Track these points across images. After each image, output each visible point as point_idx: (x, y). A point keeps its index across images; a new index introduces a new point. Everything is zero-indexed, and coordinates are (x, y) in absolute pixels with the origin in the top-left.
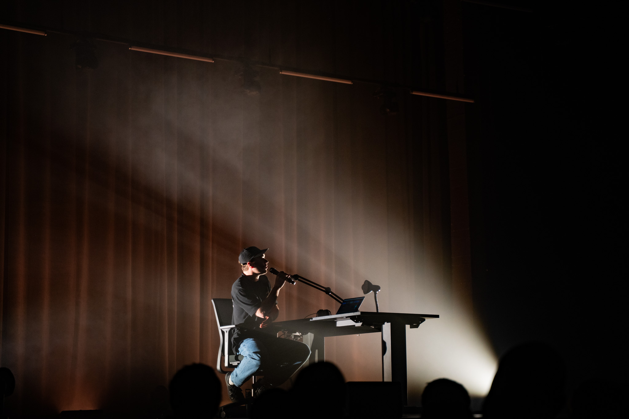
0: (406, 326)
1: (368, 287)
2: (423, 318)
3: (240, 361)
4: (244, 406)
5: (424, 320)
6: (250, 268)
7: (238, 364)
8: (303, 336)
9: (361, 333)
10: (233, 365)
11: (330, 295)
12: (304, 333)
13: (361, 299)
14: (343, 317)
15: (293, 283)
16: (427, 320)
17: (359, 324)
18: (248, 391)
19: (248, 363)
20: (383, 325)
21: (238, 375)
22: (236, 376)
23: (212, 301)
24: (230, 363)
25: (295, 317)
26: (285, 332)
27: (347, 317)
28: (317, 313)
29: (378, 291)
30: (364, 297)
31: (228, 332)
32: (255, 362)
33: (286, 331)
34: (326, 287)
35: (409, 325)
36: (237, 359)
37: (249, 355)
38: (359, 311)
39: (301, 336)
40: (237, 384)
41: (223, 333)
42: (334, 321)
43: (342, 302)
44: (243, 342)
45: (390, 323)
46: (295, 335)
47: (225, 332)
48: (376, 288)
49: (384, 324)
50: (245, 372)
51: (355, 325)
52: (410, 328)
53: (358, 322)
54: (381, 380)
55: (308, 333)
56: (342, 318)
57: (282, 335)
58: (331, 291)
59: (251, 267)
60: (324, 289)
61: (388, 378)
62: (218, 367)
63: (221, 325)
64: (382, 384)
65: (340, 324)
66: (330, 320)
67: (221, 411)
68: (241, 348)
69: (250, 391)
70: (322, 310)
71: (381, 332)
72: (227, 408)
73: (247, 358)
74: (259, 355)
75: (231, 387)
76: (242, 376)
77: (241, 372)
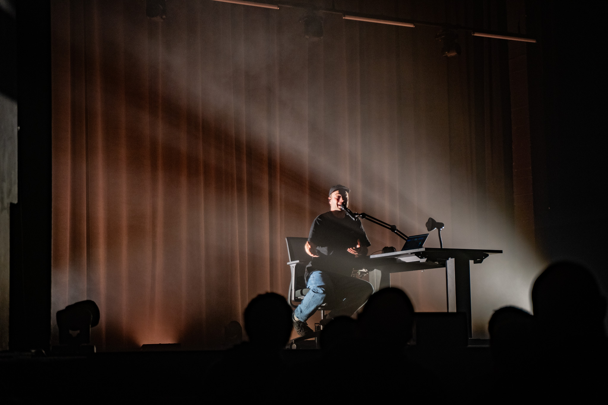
0: (470, 261)
1: (432, 224)
2: (487, 253)
4: (314, 340)
5: (488, 255)
8: (369, 272)
9: (425, 269)
10: (299, 298)
11: (396, 233)
12: (370, 269)
13: (425, 236)
14: (408, 253)
16: (491, 255)
17: (424, 260)
18: (317, 325)
19: (312, 298)
21: (303, 311)
22: (301, 312)
23: (286, 239)
24: (297, 297)
27: (412, 253)
29: (442, 228)
30: (428, 234)
32: (320, 296)
34: (392, 225)
35: (473, 261)
38: (423, 248)
39: (367, 272)
40: (302, 319)
42: (397, 258)
43: (407, 239)
44: (311, 274)
45: (454, 259)
47: (292, 267)
48: (440, 226)
50: (310, 307)
52: (474, 263)
53: (423, 258)
54: (446, 311)
55: (374, 269)
56: (407, 255)
58: (397, 228)
60: (390, 227)
61: (453, 309)
64: (448, 315)
67: (292, 344)
69: (318, 326)
70: (387, 247)
71: (445, 268)
72: (297, 341)
73: (311, 294)
74: (324, 289)
75: (297, 323)
76: (307, 312)
77: (306, 308)
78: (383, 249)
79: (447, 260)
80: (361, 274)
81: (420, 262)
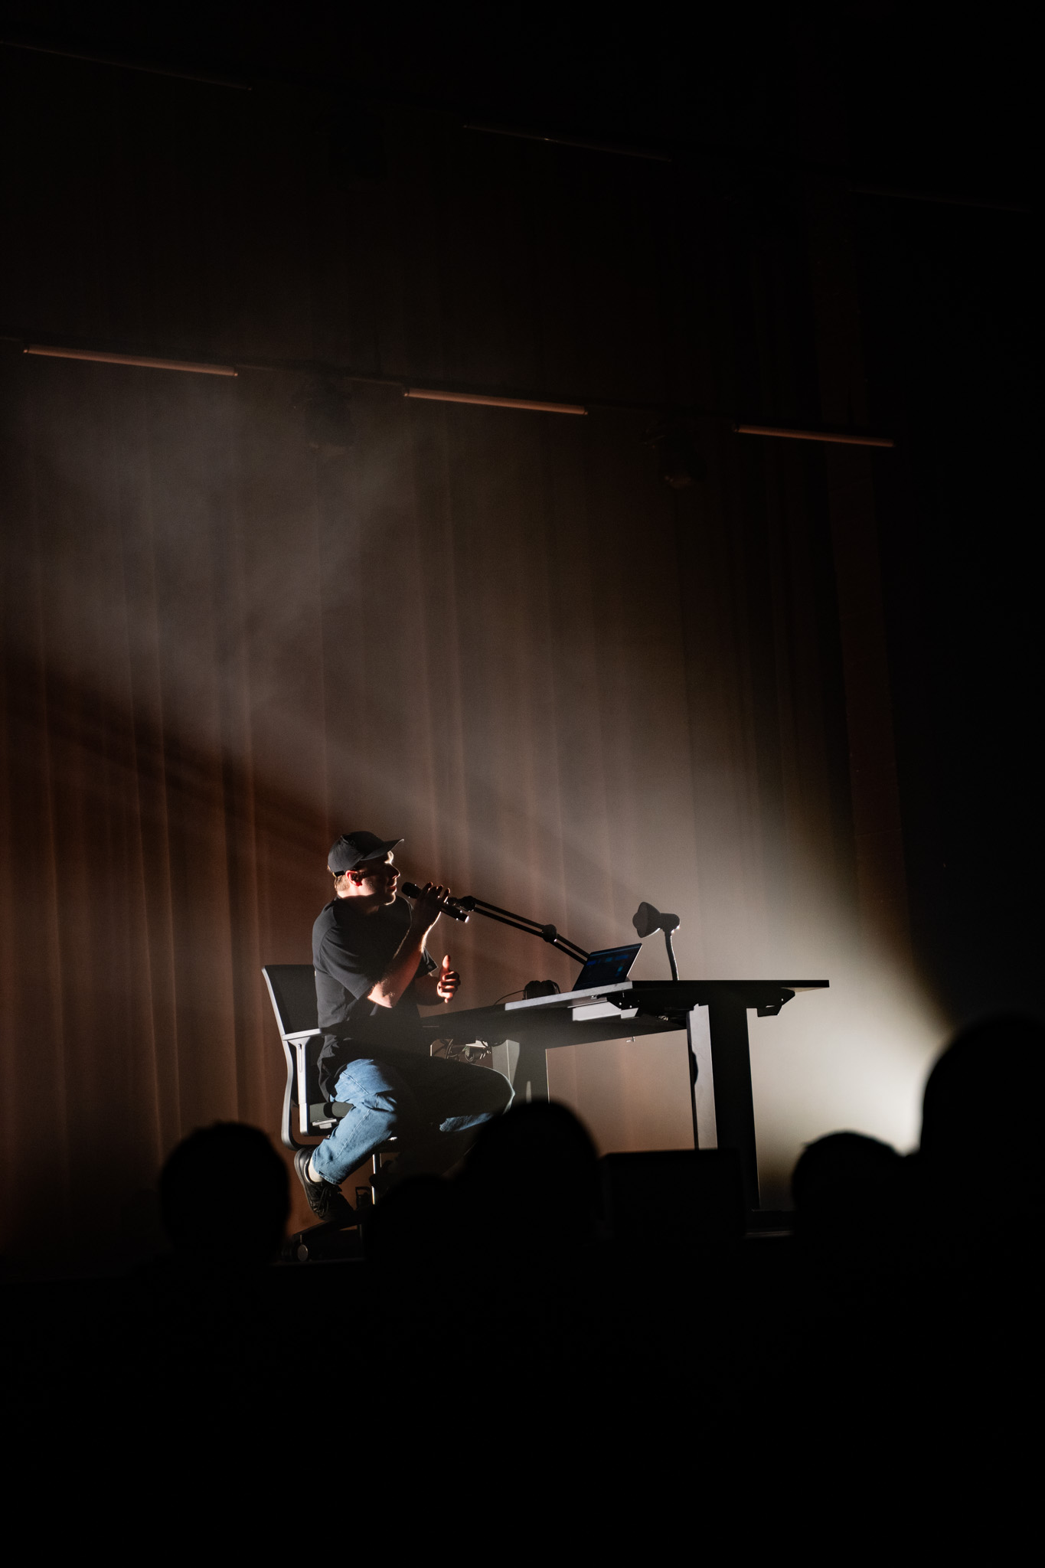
0: (749, 1011)
1: (650, 919)
2: (789, 989)
3: (339, 1119)
4: (355, 1230)
5: (792, 995)
6: (352, 885)
7: (335, 1125)
8: (493, 1048)
9: (635, 1036)
10: (321, 1127)
11: (556, 945)
12: (495, 1041)
13: (633, 950)
14: (590, 997)
15: (463, 918)
16: (800, 994)
17: (631, 1013)
18: (361, 1192)
19: (363, 1123)
20: (691, 1013)
21: (336, 1155)
22: (331, 1158)
23: (264, 972)
24: (314, 1124)
25: (470, 1003)
26: (448, 1040)
27: (599, 997)
28: (524, 991)
29: (675, 928)
30: (640, 945)
31: (303, 1047)
32: (383, 1118)
33: (450, 1038)
34: (545, 923)
35: (756, 1010)
36: (328, 1113)
37: (366, 1101)
38: (628, 981)
39: (487, 1049)
40: (333, 1178)
41: (293, 1049)
42: (565, 1009)
43: (586, 959)
44: (345, 1068)
45: (707, 1006)
46: (472, 1048)
47: (298, 1047)
48: (669, 922)
49: (693, 1009)
50: (355, 1146)
51: (620, 1016)
52: (759, 1016)
53: (629, 1008)
54: (692, 1146)
55: (504, 1041)
56: (586, 1000)
57: (439, 1050)
58: (558, 932)
59: (354, 882)
60: (540, 930)
61: (708, 1139)
62: (285, 1136)
63: (287, 1032)
64: (696, 1155)
65: (580, 1014)
66: (557, 1006)
67: (297, 1244)
68: (342, 1083)
69: (365, 1194)
70: (537, 982)
71: (685, 1031)
72: (309, 1236)
73: (359, 1111)
74: (393, 1100)
75: (315, 1187)
76: (346, 1158)
77: (345, 1149)
78: (527, 987)
79: (689, 1011)
80: (471, 1055)
81: (622, 1017)
